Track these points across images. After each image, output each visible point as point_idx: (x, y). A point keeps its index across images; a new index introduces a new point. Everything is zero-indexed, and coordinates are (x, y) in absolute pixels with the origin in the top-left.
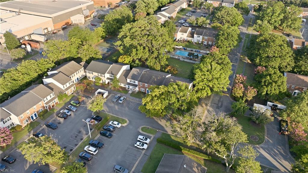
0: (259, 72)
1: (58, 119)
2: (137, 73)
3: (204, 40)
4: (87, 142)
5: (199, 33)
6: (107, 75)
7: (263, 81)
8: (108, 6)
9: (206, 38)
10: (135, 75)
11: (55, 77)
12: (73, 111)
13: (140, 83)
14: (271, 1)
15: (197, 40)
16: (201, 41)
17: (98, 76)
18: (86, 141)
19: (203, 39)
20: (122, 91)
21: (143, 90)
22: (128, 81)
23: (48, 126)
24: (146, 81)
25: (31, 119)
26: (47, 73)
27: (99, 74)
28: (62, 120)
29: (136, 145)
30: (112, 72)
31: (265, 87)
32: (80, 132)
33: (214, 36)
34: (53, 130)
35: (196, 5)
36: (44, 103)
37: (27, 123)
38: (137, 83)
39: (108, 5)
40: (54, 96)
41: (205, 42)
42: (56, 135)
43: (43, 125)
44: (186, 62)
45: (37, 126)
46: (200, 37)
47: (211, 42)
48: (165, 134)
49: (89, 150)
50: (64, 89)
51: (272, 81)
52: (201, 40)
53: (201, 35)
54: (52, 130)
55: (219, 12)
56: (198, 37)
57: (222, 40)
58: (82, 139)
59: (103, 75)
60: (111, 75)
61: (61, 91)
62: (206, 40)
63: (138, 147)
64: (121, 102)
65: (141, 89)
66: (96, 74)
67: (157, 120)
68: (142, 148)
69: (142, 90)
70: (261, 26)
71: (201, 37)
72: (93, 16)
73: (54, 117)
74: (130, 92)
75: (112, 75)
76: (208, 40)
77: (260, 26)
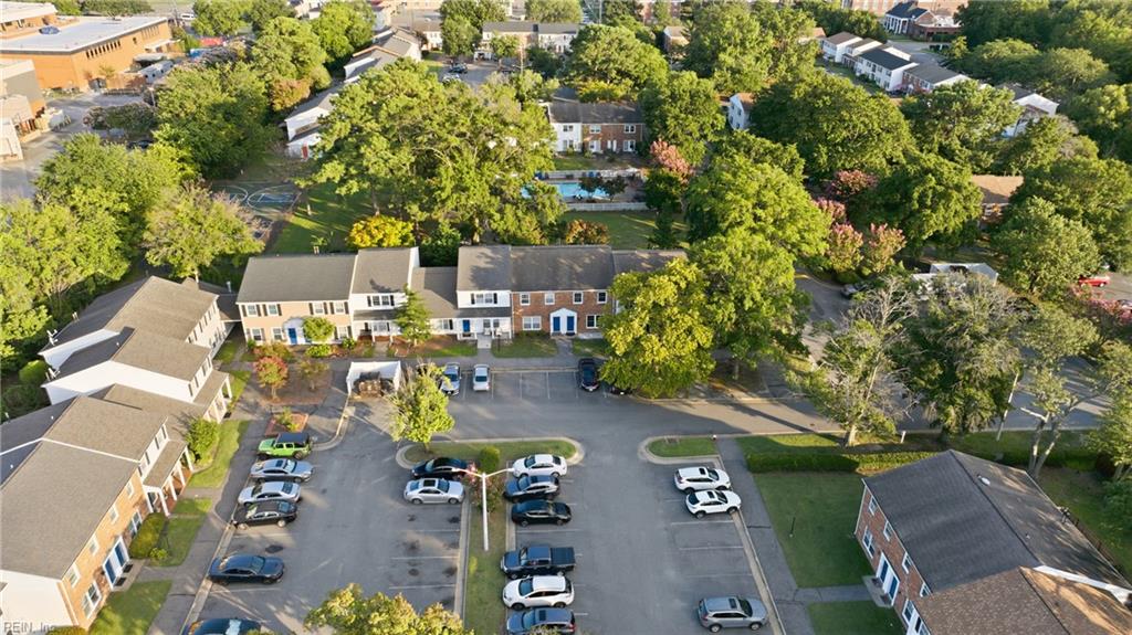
0: (849, 190)
1: (255, 536)
2: (487, 263)
3: (588, 139)
4: (486, 575)
5: (566, 116)
6: (358, 302)
7: (916, 195)
8: (88, 86)
9: (595, 128)
10: (485, 269)
11: (122, 352)
12: (302, 481)
13: (521, 294)
14: (706, 5)
15: (565, 142)
16: (580, 141)
17: (309, 314)
18: (479, 570)
19: (584, 135)
20: (446, 351)
21: (532, 323)
22: (464, 299)
23: (231, 577)
24: (543, 282)
25: (106, 582)
26: (41, 358)
27: (317, 304)
28: (276, 533)
29: (698, 507)
30: (372, 282)
31: (929, 212)
32: (413, 548)
33: (621, 117)
34: (272, 588)
35: (459, 46)
36: (142, 479)
37: (93, 606)
38: (504, 298)
39: (86, 82)
40: (168, 439)
41: (595, 143)
42: (303, 601)
43: (198, 586)
44: (585, 212)
45: (163, 600)
46: (574, 128)
47: (615, 142)
48: (746, 438)
49: (539, 594)
50: (190, 400)
51: (943, 188)
52: (577, 142)
53: (577, 121)
54: (262, 589)
55: (592, 46)
56: (565, 130)
57: (676, 118)
58: (451, 572)
59: (338, 304)
60: (372, 295)
61: (186, 412)
62: (595, 137)
63: (708, 509)
64: (484, 386)
65: (525, 320)
66: (296, 309)
67: (673, 408)
68: (723, 508)
69: (528, 326)
70: (739, 72)
71: (577, 127)
72: (50, 125)
73: (220, 535)
74: (484, 344)
75: (380, 295)
76: (604, 137)
77: (735, 71)
